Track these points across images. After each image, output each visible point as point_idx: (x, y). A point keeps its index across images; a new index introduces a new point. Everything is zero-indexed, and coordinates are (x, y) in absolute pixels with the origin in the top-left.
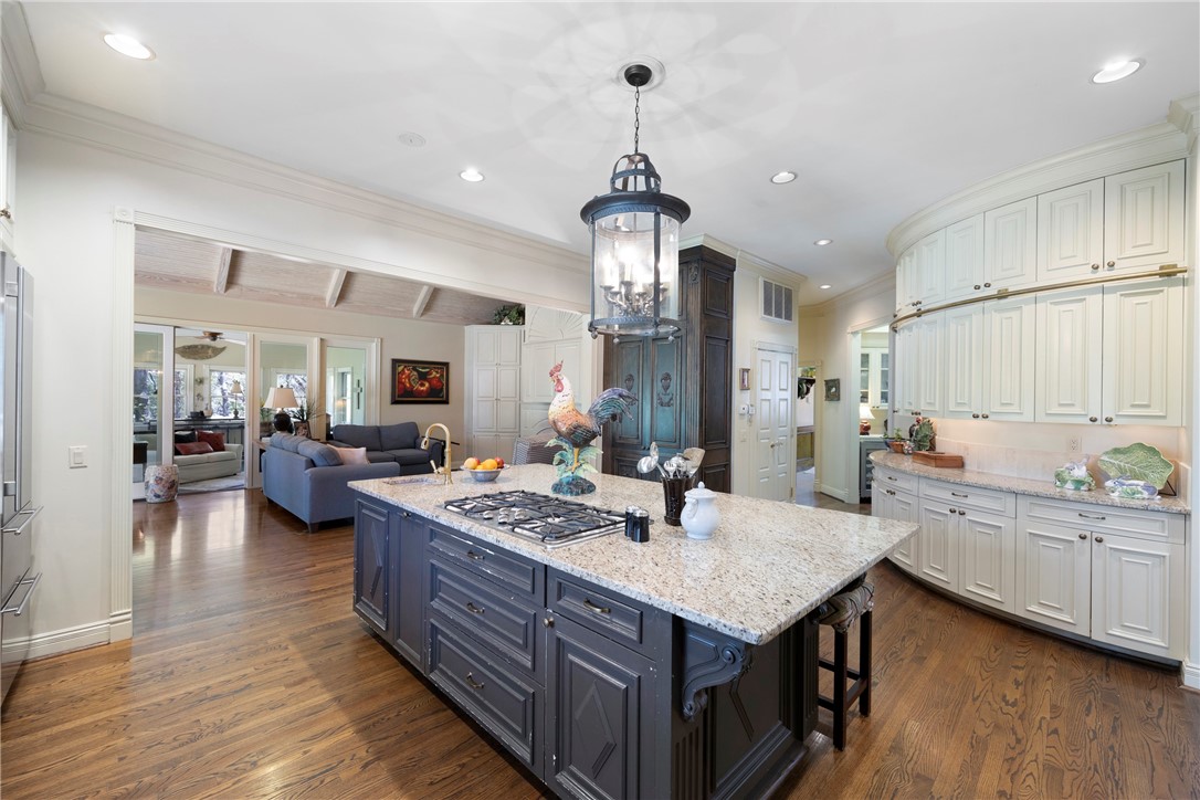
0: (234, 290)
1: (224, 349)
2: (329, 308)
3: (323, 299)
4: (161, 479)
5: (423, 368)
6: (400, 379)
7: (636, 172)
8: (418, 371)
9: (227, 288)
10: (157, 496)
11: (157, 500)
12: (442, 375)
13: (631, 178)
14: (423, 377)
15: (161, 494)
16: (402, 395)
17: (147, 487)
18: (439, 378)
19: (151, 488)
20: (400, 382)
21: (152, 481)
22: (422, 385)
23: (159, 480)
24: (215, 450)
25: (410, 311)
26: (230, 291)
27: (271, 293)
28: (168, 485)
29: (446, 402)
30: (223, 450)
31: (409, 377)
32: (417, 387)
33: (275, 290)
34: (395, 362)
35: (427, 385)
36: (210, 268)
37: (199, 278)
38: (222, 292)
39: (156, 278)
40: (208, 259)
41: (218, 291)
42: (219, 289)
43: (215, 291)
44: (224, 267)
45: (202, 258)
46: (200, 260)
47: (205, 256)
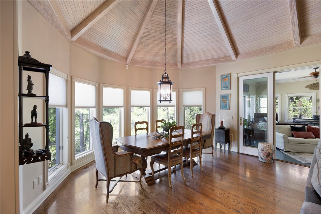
0: (307, 40)
9: (302, 41)
26: (304, 42)
36: (288, 32)
37: (284, 42)
38: (299, 44)
39: (264, 50)
40: (286, 28)
41: (296, 45)
42: (296, 43)
43: (294, 45)
44: (295, 27)
45: (283, 29)
46: (282, 31)
47: (284, 27)
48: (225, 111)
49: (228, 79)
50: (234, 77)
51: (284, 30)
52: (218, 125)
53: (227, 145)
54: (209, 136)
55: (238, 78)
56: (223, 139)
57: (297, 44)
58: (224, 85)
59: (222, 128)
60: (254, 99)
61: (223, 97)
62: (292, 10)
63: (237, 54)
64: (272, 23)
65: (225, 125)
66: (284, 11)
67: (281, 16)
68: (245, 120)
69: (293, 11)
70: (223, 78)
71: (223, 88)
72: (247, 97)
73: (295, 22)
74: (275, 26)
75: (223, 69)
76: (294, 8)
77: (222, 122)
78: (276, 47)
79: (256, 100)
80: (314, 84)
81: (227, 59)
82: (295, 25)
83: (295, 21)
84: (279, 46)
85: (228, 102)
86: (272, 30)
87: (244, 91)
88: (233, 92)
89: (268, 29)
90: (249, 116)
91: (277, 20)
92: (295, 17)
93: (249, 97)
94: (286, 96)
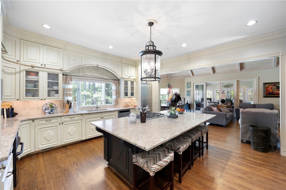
0: (215, 73)
7: (151, 45)
8: (276, 86)
13: (150, 47)
16: (268, 95)
20: (267, 90)
31: (271, 88)
32: (276, 91)
34: (265, 84)
37: (208, 73)
48: (188, 97)
49: (190, 84)
50: (192, 83)
52: (186, 102)
53: (189, 110)
54: (184, 105)
55: (194, 84)
56: (188, 108)
57: (212, 74)
58: (188, 86)
59: (187, 103)
60: (201, 91)
61: (188, 91)
63: (193, 75)
65: (189, 103)
68: (196, 101)
70: (188, 84)
71: (188, 87)
72: (198, 90)
75: (188, 80)
77: (187, 101)
79: (202, 92)
80: (226, 85)
81: (190, 76)
85: (190, 93)
87: (196, 88)
88: (191, 89)
90: (199, 99)
93: (199, 91)
94: (215, 90)
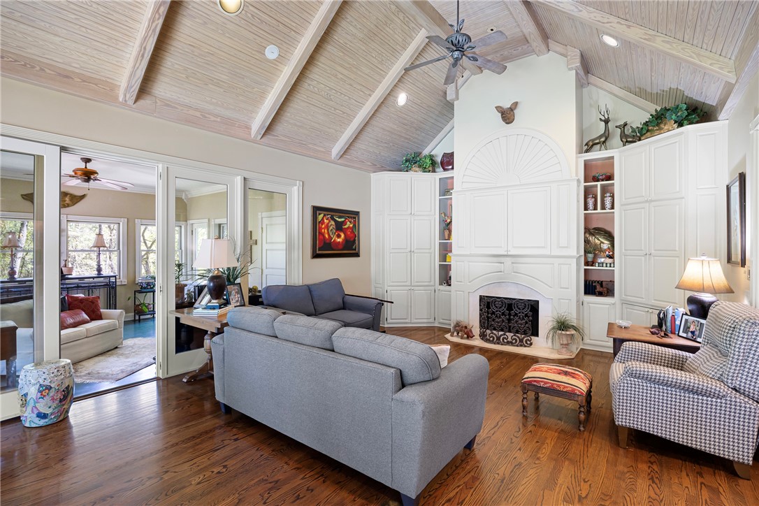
0: (146, 102)
1: (83, 197)
2: (254, 141)
3: (249, 128)
4: (49, 388)
5: (340, 217)
6: (320, 228)
8: (335, 221)
9: (138, 98)
10: (42, 416)
11: (42, 422)
12: (355, 225)
14: (339, 227)
15: (48, 411)
16: (322, 249)
17: (24, 404)
18: (352, 228)
19: (31, 404)
20: (320, 233)
21: (33, 392)
22: (339, 236)
23: (44, 390)
24: (92, 319)
25: (329, 152)
26: (141, 102)
27: (191, 112)
28: (59, 396)
29: (357, 255)
30: (100, 317)
31: (327, 227)
32: (334, 238)
33: (197, 110)
34: (316, 210)
35: (343, 236)
36: (117, 62)
37: (98, 77)
38: (131, 102)
39: (35, 67)
40: (117, 47)
41: (125, 101)
42: (128, 96)
43: (121, 100)
44: (141, 60)
45: (109, 44)
46: (105, 47)
47: (114, 41)
51: (111, 49)
57: (127, 99)
62: (153, 21)
64: (92, 9)
66: (132, 7)
67: (120, 11)
69: (154, 25)
73: (147, 52)
74: (96, 25)
76: (159, 19)
78: (76, 79)
82: (143, 56)
83: (148, 49)
84: (84, 81)
86: (84, 29)
89: (74, 16)
91: (109, 13)
92: (151, 39)
